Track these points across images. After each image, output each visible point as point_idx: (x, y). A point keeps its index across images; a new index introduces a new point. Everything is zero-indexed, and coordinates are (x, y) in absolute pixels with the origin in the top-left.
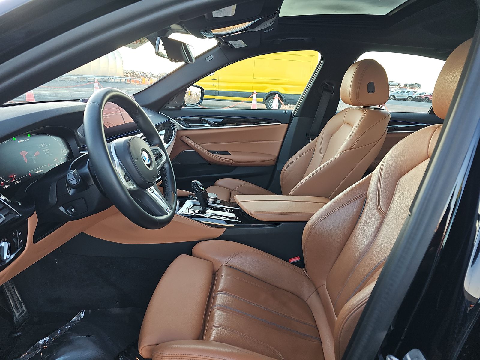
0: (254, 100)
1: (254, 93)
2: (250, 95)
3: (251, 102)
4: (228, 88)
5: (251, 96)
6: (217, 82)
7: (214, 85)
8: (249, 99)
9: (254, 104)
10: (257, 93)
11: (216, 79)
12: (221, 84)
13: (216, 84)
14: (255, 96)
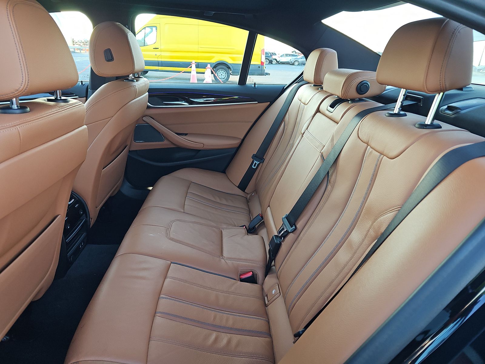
0: (193, 70)
1: (193, 62)
2: (188, 65)
3: (190, 72)
4: (171, 57)
5: (190, 67)
6: (159, 51)
7: (156, 55)
8: (188, 69)
9: (193, 75)
10: (195, 63)
11: (158, 48)
12: (163, 54)
13: (158, 53)
14: (194, 66)
